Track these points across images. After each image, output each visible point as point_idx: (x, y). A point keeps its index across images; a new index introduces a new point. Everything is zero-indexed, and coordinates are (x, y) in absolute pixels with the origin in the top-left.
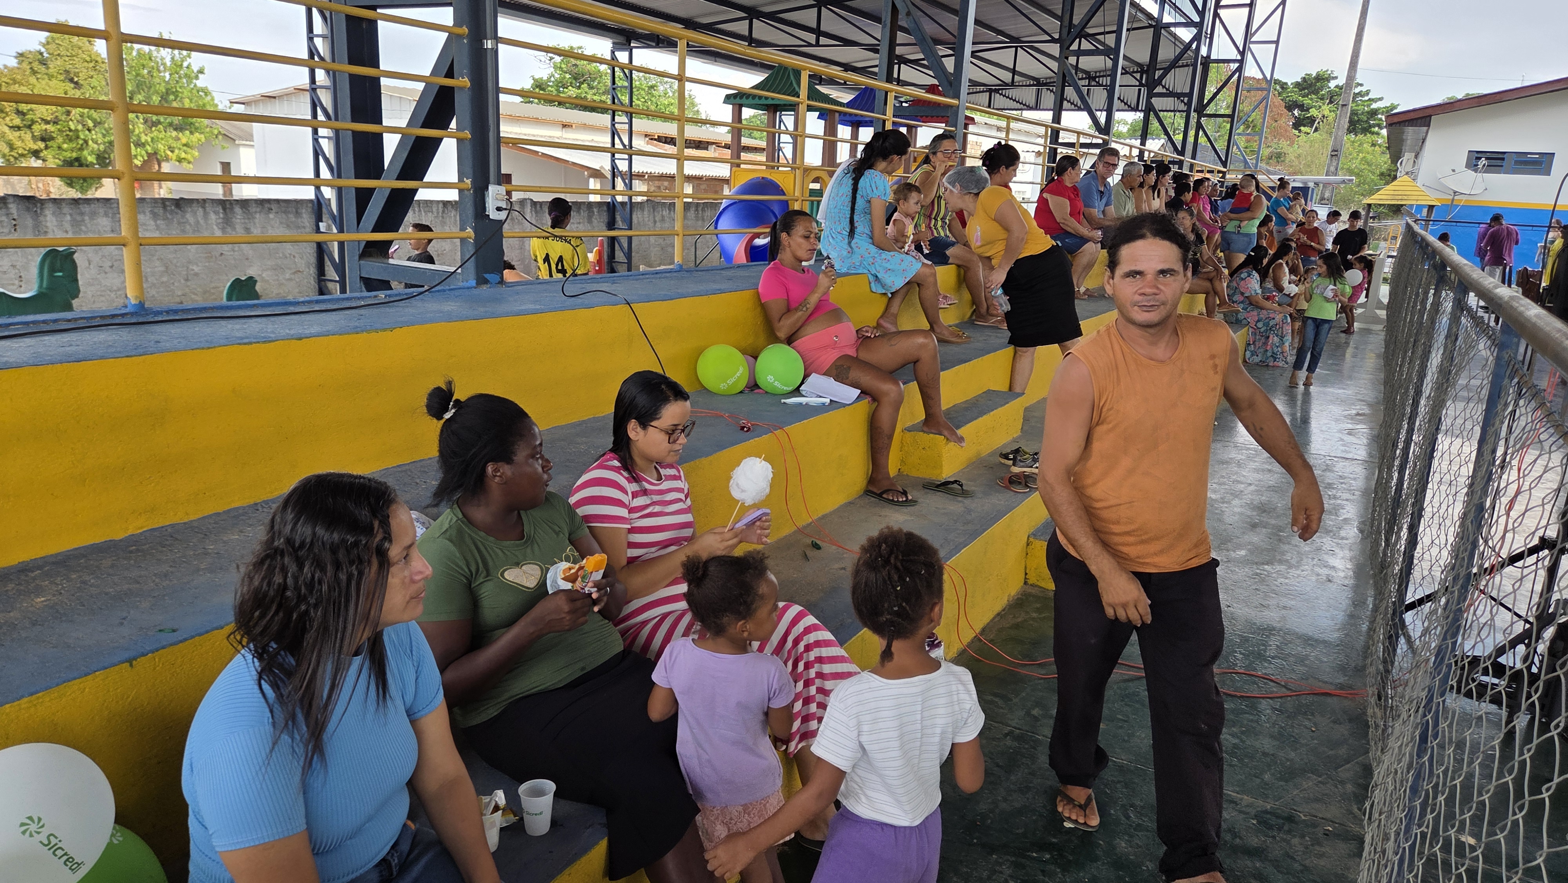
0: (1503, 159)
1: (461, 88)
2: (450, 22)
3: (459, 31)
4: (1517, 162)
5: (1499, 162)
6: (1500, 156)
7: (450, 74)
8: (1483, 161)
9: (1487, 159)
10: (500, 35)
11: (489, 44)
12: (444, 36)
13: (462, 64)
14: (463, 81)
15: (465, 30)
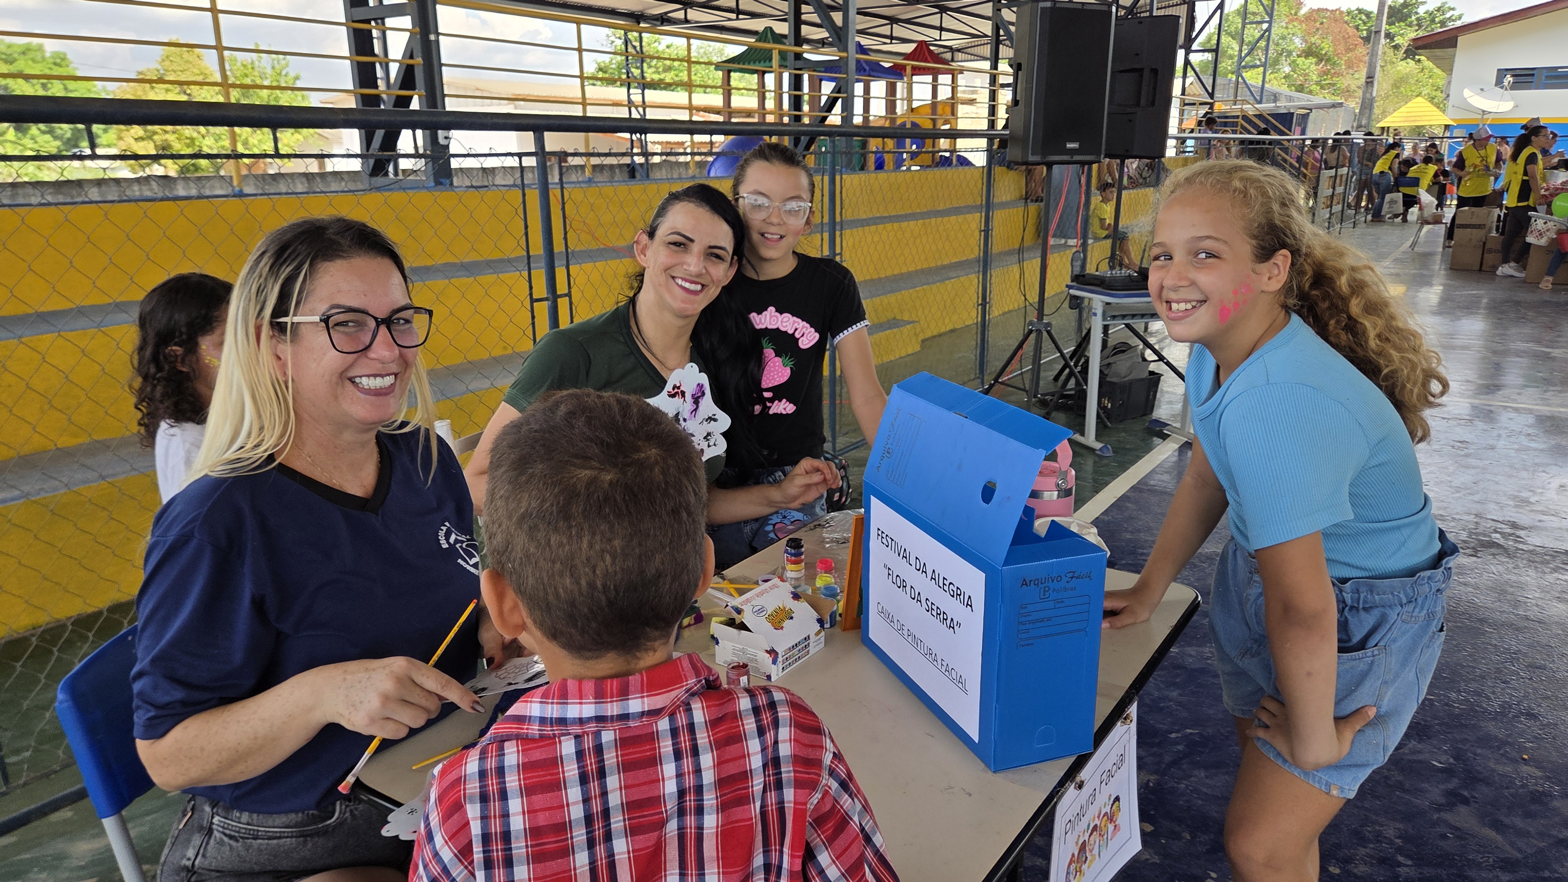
0: (1533, 75)
1: (418, 64)
2: (410, 27)
3: (415, 31)
4: (1547, 77)
5: (1529, 79)
6: (1531, 72)
7: (411, 57)
8: (1509, 79)
9: (1513, 76)
10: (440, 31)
11: (432, 37)
12: (408, 34)
13: (418, 52)
14: (419, 60)
15: (418, 29)
